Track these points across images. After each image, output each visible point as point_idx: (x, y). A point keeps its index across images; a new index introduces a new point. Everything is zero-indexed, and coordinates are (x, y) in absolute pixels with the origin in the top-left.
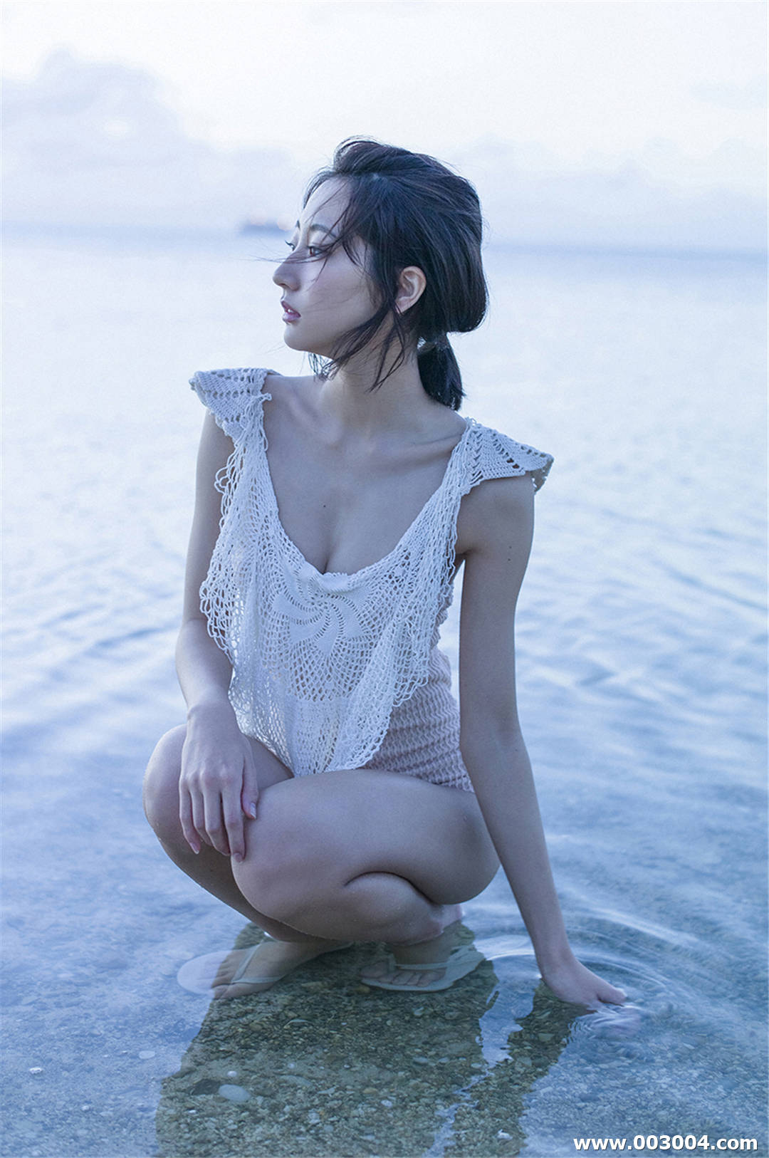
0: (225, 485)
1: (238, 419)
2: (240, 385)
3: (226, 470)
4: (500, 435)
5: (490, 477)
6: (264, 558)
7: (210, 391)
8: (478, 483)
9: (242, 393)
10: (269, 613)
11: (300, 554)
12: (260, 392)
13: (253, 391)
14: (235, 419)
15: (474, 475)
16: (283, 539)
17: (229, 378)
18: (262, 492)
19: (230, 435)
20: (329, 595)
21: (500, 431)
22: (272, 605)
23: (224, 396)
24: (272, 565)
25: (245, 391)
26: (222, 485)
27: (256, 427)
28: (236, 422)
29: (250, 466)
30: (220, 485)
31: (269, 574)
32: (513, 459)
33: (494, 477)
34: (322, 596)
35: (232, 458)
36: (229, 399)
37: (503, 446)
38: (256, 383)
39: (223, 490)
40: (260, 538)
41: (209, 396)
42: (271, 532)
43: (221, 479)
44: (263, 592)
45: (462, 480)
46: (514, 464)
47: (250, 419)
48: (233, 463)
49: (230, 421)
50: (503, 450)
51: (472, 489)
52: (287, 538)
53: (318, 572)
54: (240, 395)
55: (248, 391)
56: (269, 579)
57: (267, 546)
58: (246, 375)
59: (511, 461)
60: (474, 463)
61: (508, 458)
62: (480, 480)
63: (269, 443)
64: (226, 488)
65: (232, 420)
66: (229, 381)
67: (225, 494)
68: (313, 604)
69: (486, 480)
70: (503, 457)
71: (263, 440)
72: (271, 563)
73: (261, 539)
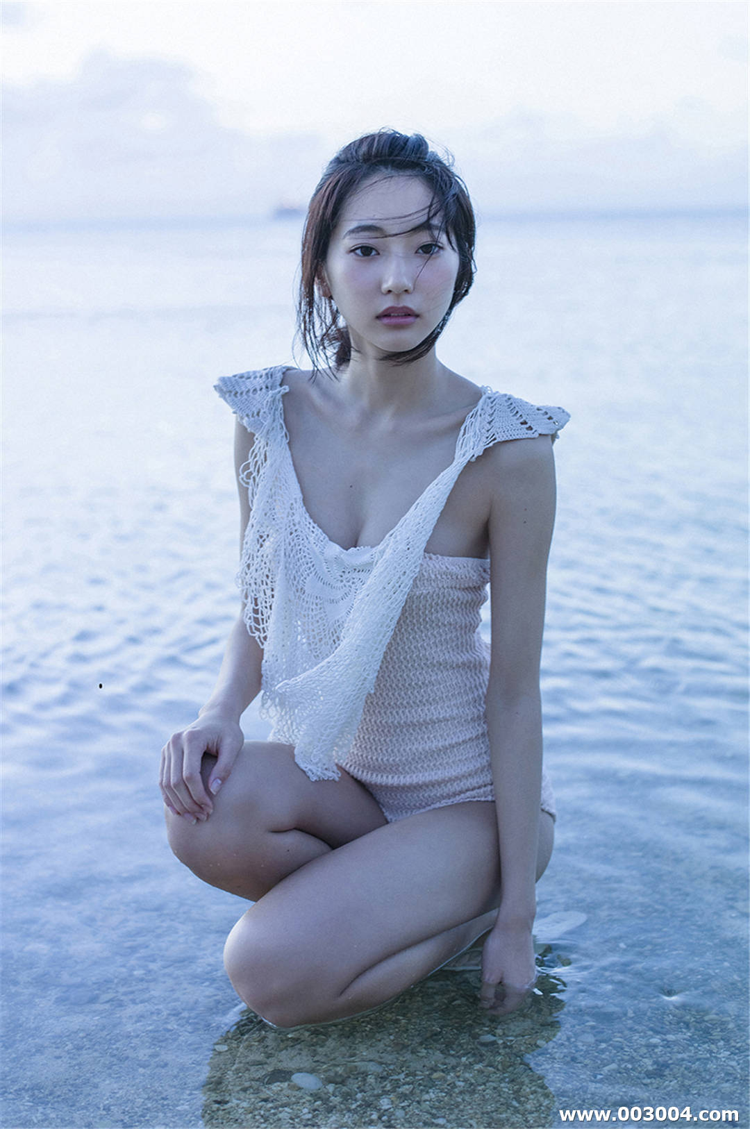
0: (250, 479)
1: (258, 414)
2: (259, 382)
3: (249, 463)
4: (515, 399)
5: (503, 439)
6: (292, 544)
7: (231, 392)
8: (491, 444)
9: (261, 389)
10: (303, 596)
11: (324, 535)
12: (278, 386)
13: (271, 387)
14: (255, 413)
15: (487, 438)
16: (308, 524)
17: (249, 378)
18: (286, 482)
19: (253, 431)
20: (355, 570)
21: (516, 395)
22: (305, 588)
23: (244, 394)
24: (300, 550)
25: (264, 387)
26: (247, 479)
27: (277, 421)
28: (256, 417)
29: (274, 458)
30: (245, 479)
31: (298, 559)
32: (527, 421)
33: (507, 439)
34: (349, 572)
35: (253, 451)
36: (249, 396)
37: (517, 409)
38: (274, 379)
39: (248, 483)
40: (286, 525)
41: (230, 396)
42: (297, 518)
43: (245, 473)
44: (295, 577)
45: (476, 443)
46: (527, 426)
47: (270, 413)
48: (255, 457)
49: (250, 417)
50: (517, 412)
51: (485, 450)
52: (311, 521)
53: (342, 549)
54: (259, 392)
55: (267, 387)
56: (298, 564)
57: (294, 531)
58: (264, 372)
59: (524, 423)
60: (488, 427)
61: (522, 420)
62: (493, 442)
63: (290, 435)
64: (251, 481)
65: (253, 416)
66: (248, 380)
67: (250, 488)
68: (342, 581)
69: (499, 442)
70: (517, 419)
71: (284, 433)
72: (299, 548)
73: (288, 526)
